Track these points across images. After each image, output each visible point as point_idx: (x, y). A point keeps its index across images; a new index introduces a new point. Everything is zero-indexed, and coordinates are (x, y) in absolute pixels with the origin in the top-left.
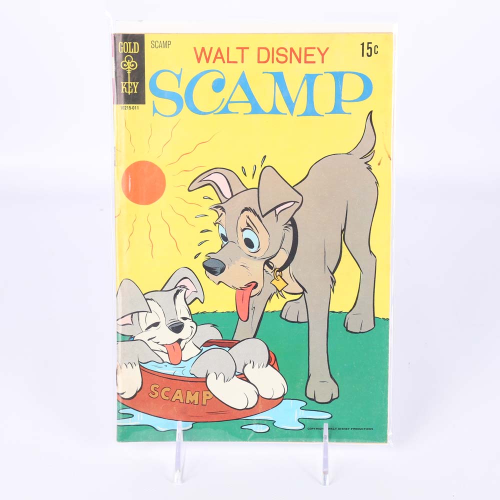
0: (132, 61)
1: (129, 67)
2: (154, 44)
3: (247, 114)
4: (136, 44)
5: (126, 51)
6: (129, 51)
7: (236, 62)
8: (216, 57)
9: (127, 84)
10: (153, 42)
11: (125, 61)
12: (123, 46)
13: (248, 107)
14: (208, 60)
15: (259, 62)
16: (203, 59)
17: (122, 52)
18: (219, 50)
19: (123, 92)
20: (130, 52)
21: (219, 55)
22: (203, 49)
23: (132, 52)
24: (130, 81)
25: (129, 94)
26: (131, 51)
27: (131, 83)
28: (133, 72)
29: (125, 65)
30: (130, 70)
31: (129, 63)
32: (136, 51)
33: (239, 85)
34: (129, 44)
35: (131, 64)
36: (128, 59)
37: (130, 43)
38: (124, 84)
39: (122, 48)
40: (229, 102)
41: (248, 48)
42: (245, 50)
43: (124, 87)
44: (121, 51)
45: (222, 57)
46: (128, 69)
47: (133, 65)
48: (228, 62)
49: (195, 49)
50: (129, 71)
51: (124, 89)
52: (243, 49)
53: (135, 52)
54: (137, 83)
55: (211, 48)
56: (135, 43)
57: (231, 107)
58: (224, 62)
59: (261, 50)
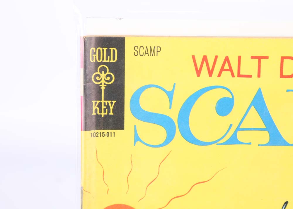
0: (108, 73)
1: (103, 81)
2: (138, 50)
3: (262, 145)
4: (114, 50)
5: (99, 59)
6: (103, 59)
7: (250, 76)
8: (222, 69)
9: (100, 103)
10: (136, 48)
11: (99, 73)
12: (95, 53)
13: (265, 136)
14: (210, 73)
15: (282, 76)
16: (205, 70)
17: (94, 61)
18: (227, 59)
19: (94, 114)
20: (105, 61)
21: (227, 67)
22: (205, 58)
23: (108, 61)
24: (104, 100)
25: (103, 116)
26: (107, 59)
27: (106, 102)
28: (108, 87)
29: (98, 78)
30: (105, 84)
31: (103, 75)
32: (114, 59)
33: (253, 107)
34: (103, 50)
35: (107, 76)
36: (103, 70)
37: (105, 49)
38: (96, 103)
39: (94, 55)
40: (238, 129)
41: (267, 58)
42: (262, 60)
43: (96, 107)
44: (93, 59)
45: (230, 70)
46: (101, 84)
47: (109, 78)
48: (239, 75)
49: (194, 57)
50: (103, 85)
51: (96, 110)
52: (260, 58)
53: (112, 61)
54: (114, 102)
55: (216, 57)
56: (112, 49)
57: (241, 136)
58: (233, 76)
59: (285, 60)
